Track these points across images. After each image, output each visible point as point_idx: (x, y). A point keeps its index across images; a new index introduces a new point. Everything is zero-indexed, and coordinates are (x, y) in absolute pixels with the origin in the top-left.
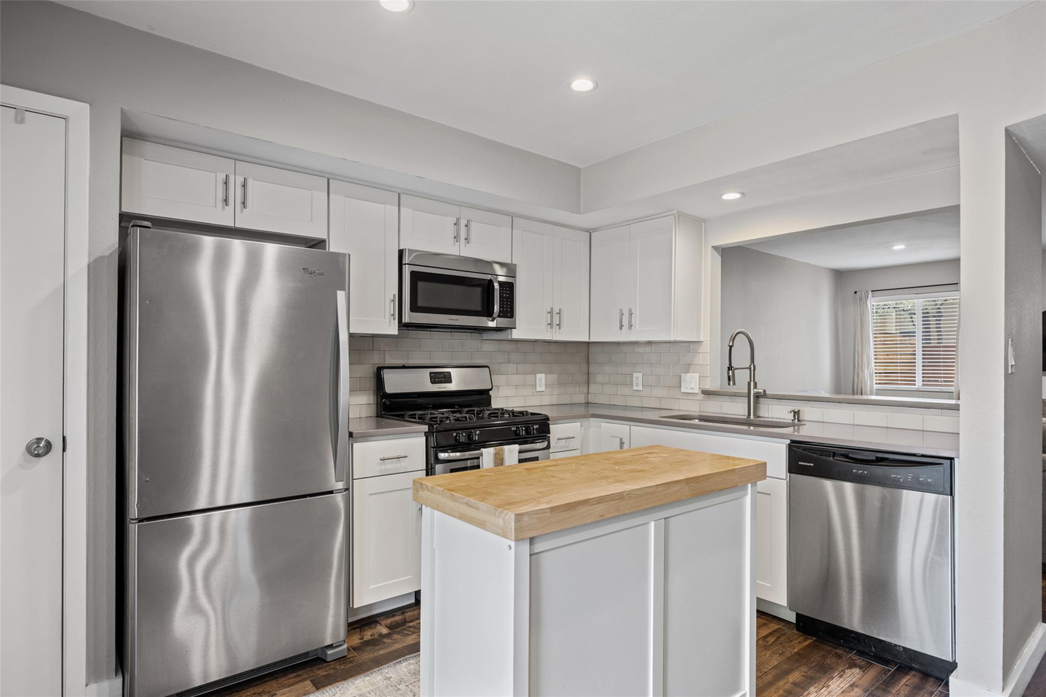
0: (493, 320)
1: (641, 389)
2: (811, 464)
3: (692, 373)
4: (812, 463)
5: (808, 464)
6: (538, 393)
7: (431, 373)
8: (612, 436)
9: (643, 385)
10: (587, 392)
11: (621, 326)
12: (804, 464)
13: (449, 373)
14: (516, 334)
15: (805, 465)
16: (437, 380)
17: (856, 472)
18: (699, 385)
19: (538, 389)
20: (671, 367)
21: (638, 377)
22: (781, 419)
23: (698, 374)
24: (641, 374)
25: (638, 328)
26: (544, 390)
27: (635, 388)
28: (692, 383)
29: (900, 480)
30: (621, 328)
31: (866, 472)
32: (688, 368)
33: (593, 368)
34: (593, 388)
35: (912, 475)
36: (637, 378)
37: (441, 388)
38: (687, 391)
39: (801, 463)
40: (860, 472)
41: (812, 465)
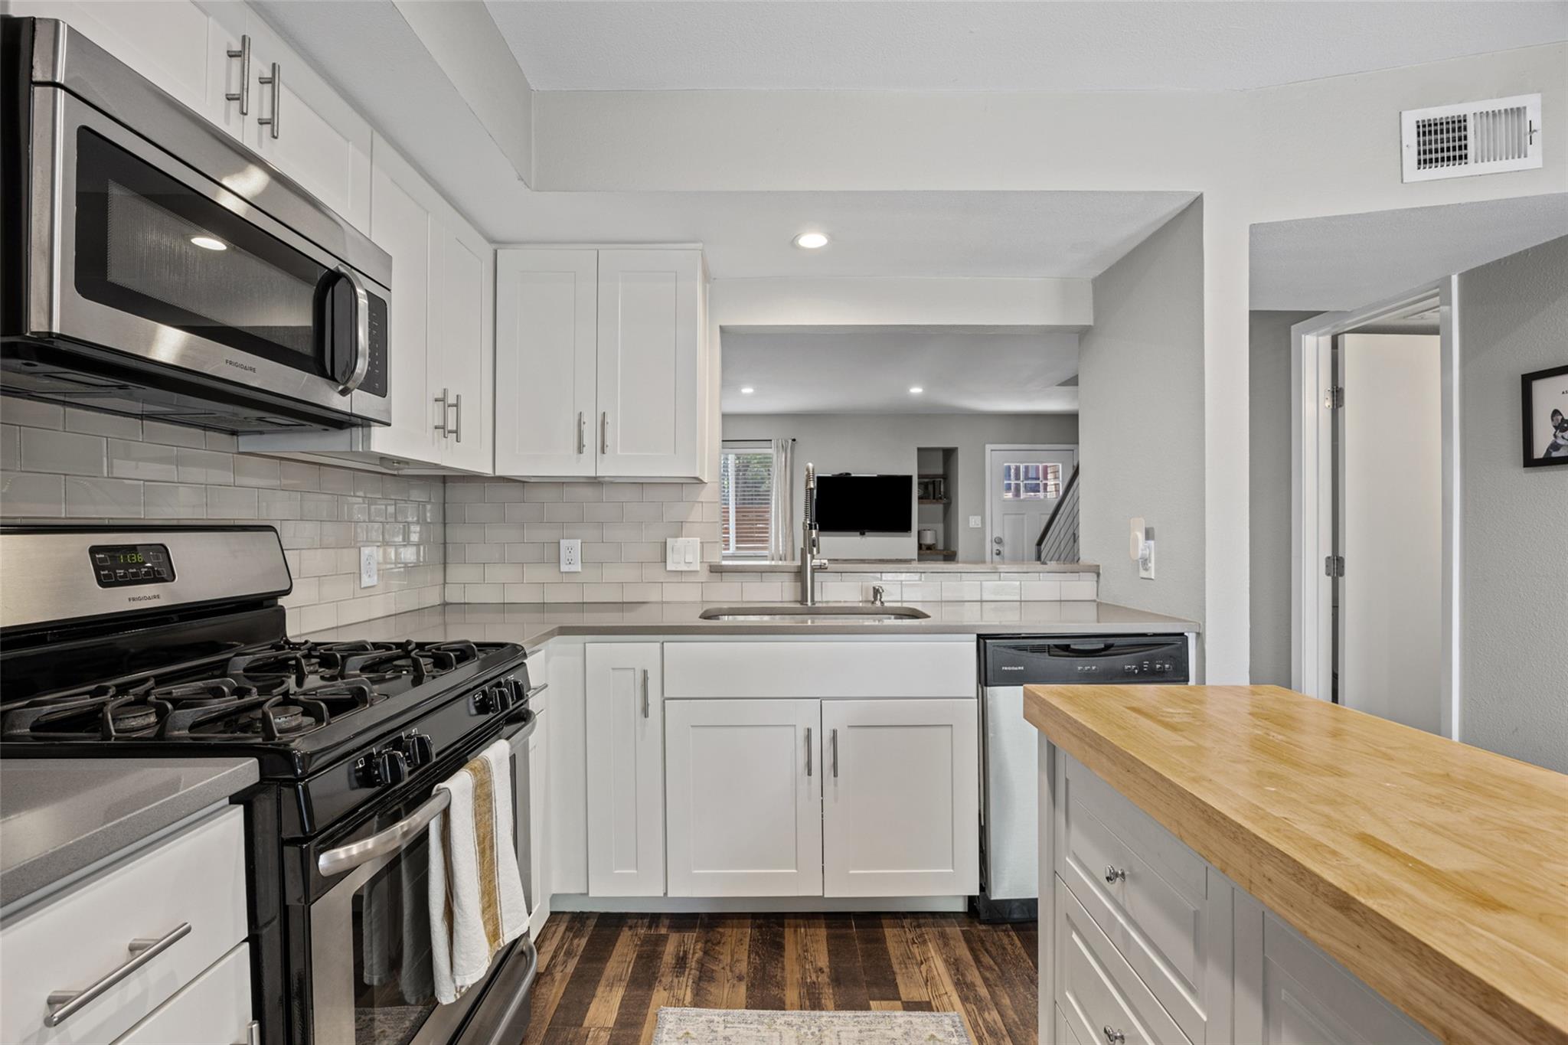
0: (344, 393)
1: (580, 570)
2: (1020, 668)
3: (686, 537)
4: (1021, 666)
5: (1016, 669)
6: (366, 593)
7: (94, 550)
8: (613, 669)
9: (582, 562)
10: (442, 582)
11: (580, 449)
12: (1009, 668)
13: (164, 549)
14: (381, 441)
15: (1011, 671)
16: (120, 572)
17: (1082, 670)
18: (702, 556)
19: (366, 581)
20: (643, 526)
21: (572, 549)
22: (840, 602)
23: (698, 539)
24: (580, 541)
25: (619, 452)
26: (375, 583)
27: (564, 568)
28: (686, 553)
29: (1134, 672)
30: (580, 450)
31: (1094, 668)
32: (679, 528)
33: (456, 534)
34: (455, 573)
35: (1147, 662)
36: (570, 549)
37: (139, 599)
38: (680, 569)
39: (1006, 668)
40: (1086, 668)
41: (1022, 668)
